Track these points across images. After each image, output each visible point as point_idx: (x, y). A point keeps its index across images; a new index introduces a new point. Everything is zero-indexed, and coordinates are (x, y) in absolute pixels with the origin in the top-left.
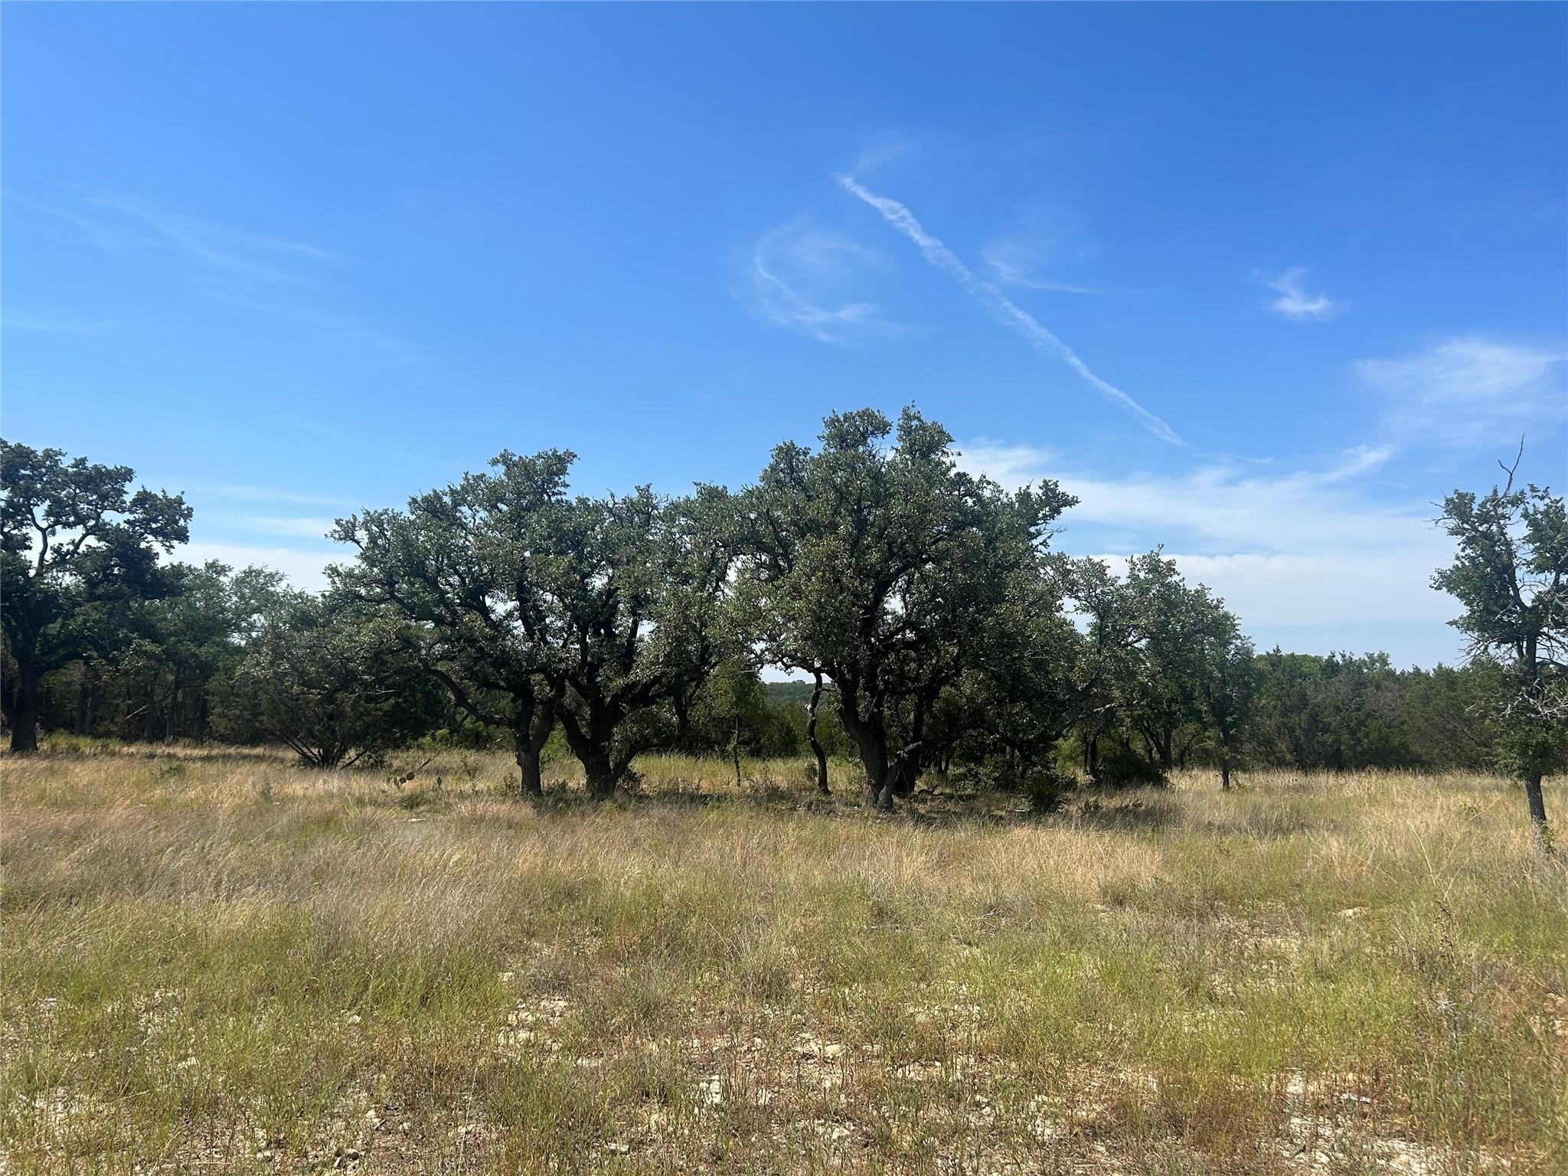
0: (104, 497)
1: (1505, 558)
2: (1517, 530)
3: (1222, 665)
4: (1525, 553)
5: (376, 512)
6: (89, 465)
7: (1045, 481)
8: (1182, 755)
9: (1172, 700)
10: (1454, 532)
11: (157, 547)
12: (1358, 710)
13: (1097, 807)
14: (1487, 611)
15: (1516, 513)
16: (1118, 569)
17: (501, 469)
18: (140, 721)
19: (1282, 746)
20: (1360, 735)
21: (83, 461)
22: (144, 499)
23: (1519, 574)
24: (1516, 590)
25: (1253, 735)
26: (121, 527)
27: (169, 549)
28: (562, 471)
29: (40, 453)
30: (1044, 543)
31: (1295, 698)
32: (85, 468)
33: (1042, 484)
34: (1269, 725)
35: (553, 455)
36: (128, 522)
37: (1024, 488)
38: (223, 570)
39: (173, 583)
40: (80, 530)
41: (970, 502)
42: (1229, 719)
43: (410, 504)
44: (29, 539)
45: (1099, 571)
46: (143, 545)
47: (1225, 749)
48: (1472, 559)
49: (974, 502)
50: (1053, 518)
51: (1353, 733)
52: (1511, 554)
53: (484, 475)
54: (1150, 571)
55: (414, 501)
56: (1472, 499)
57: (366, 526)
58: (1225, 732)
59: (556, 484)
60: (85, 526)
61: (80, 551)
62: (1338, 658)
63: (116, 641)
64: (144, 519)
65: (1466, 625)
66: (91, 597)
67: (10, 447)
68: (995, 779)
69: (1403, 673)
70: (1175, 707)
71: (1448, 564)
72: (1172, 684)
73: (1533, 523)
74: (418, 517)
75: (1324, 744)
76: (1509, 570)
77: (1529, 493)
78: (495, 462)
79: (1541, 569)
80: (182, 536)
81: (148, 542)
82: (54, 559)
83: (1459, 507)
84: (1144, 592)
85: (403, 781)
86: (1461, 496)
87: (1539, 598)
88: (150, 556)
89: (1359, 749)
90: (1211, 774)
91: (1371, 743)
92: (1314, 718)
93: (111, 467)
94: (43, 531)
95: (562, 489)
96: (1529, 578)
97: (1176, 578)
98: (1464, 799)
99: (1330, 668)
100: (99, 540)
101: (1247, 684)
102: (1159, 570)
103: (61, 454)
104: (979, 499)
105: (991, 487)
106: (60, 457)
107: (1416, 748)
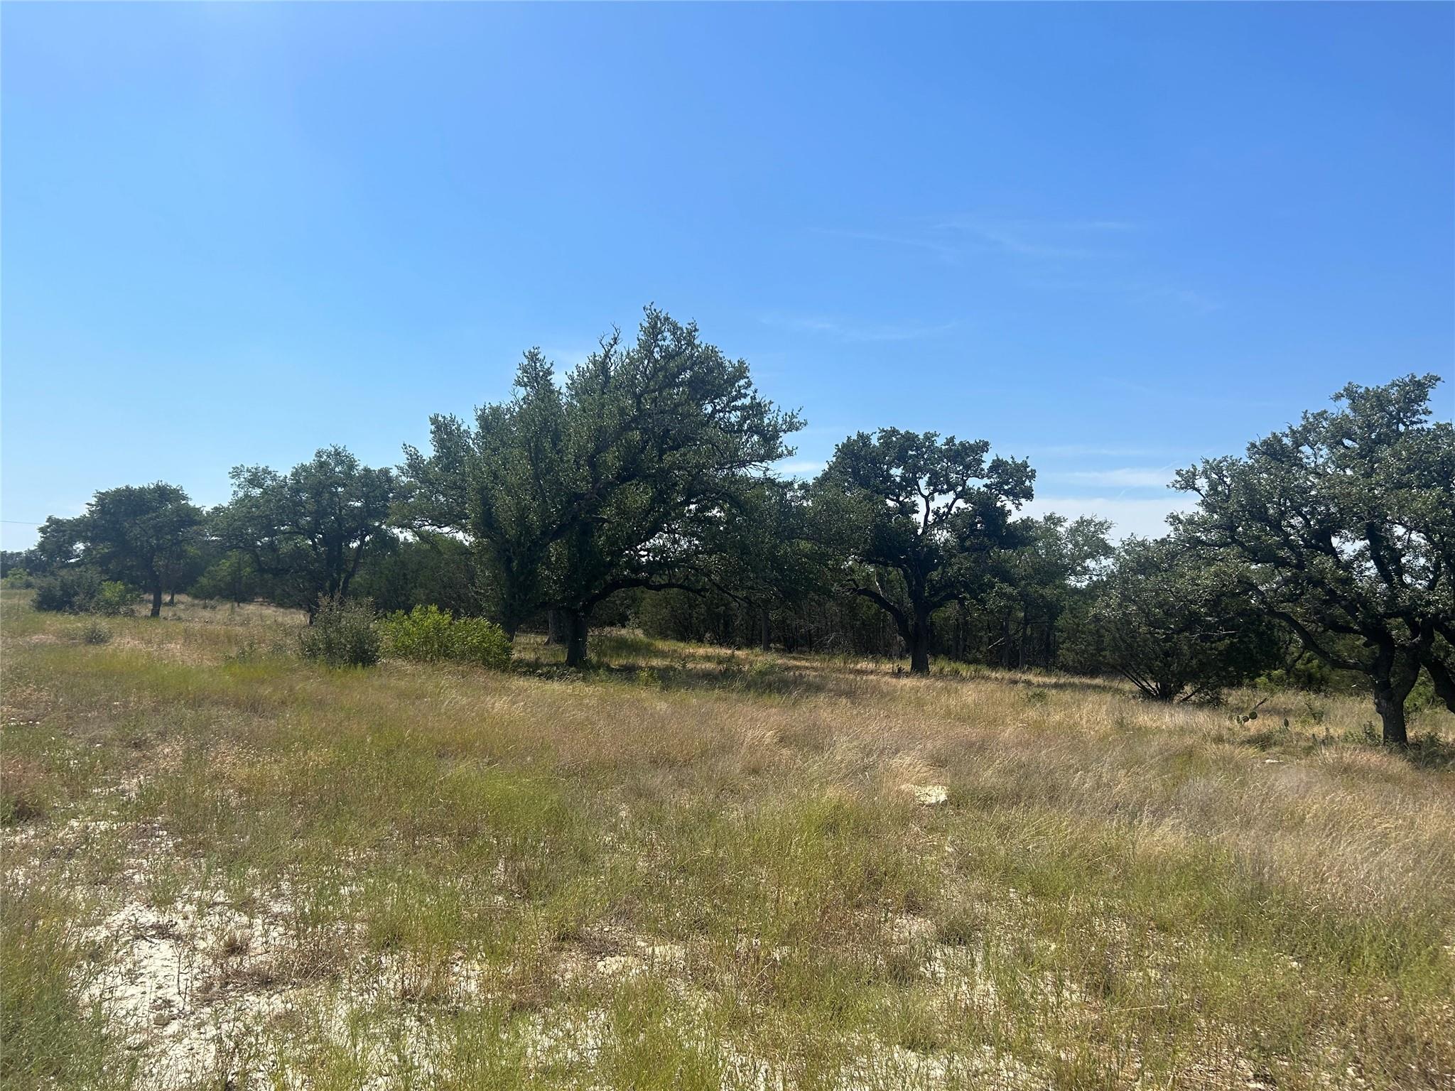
0: (967, 467)
5: (1215, 460)
6: (957, 442)
11: (1009, 506)
17: (1345, 402)
18: (998, 651)
21: (952, 439)
22: (998, 465)
26: (981, 490)
27: (1018, 506)
28: (1423, 397)
29: (921, 437)
32: (954, 445)
35: (1410, 381)
36: (986, 486)
38: (1059, 521)
39: (1022, 535)
40: (951, 495)
43: (1249, 449)
44: (916, 505)
46: (999, 504)
53: (1326, 412)
55: (1253, 445)
57: (1205, 473)
59: (1415, 413)
60: (955, 491)
61: (952, 512)
63: (982, 585)
64: (998, 482)
66: (963, 549)
67: (901, 434)
74: (1257, 461)
78: (1338, 397)
80: (1029, 495)
81: (1002, 502)
82: (935, 520)
85: (1246, 720)
88: (1004, 513)
93: (972, 442)
94: (926, 498)
95: (1423, 417)
100: (966, 503)
103: (936, 435)
106: (935, 438)
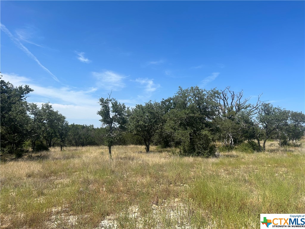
1: (108, 110)
2: (110, 105)
3: (62, 126)
4: (111, 109)
7: (26, 85)
8: (54, 144)
9: (52, 133)
10: (101, 105)
12: (87, 135)
13: (31, 156)
14: (105, 118)
15: (110, 103)
16: (40, 106)
19: (73, 142)
20: (87, 139)
23: (110, 113)
24: (110, 115)
25: (68, 140)
30: (25, 99)
31: (76, 133)
33: (25, 86)
34: (71, 138)
37: (21, 86)
41: (4, 87)
42: (63, 137)
45: (35, 106)
47: (62, 143)
48: (103, 110)
49: (6, 88)
50: (28, 93)
51: (86, 139)
52: (109, 109)
54: (46, 107)
56: (104, 99)
58: (62, 139)
62: (85, 125)
65: (102, 121)
68: (8, 151)
69: (96, 128)
70: (53, 134)
71: (100, 110)
72: (53, 130)
73: (113, 104)
75: (81, 141)
76: (109, 112)
77: (112, 99)
79: (113, 112)
83: (102, 100)
84: (45, 111)
86: (102, 99)
87: (113, 117)
89: (87, 142)
90: (59, 148)
91: (89, 141)
92: (80, 137)
96: (112, 113)
97: (52, 109)
98: (102, 150)
99: (83, 127)
101: (67, 130)
102: (48, 107)
104: (7, 87)
105: (10, 85)
107: (96, 142)
